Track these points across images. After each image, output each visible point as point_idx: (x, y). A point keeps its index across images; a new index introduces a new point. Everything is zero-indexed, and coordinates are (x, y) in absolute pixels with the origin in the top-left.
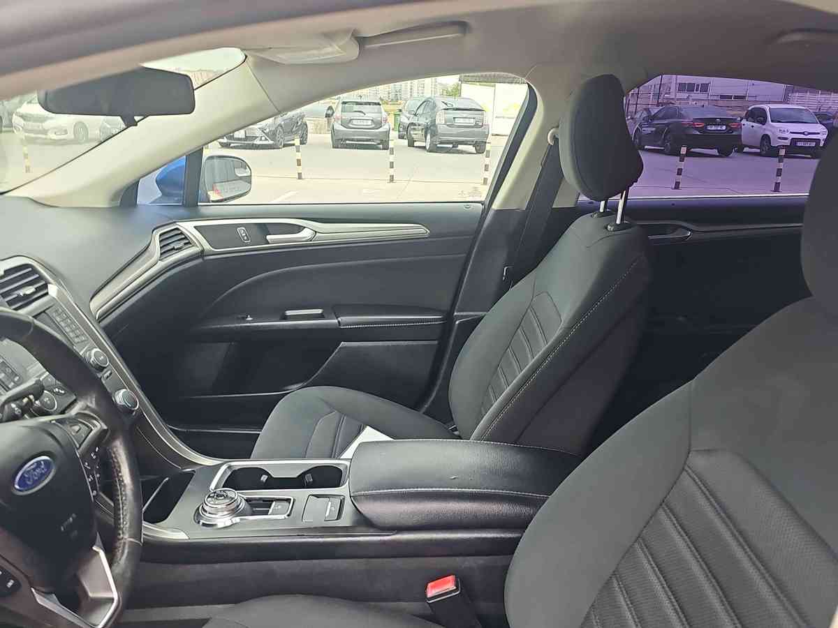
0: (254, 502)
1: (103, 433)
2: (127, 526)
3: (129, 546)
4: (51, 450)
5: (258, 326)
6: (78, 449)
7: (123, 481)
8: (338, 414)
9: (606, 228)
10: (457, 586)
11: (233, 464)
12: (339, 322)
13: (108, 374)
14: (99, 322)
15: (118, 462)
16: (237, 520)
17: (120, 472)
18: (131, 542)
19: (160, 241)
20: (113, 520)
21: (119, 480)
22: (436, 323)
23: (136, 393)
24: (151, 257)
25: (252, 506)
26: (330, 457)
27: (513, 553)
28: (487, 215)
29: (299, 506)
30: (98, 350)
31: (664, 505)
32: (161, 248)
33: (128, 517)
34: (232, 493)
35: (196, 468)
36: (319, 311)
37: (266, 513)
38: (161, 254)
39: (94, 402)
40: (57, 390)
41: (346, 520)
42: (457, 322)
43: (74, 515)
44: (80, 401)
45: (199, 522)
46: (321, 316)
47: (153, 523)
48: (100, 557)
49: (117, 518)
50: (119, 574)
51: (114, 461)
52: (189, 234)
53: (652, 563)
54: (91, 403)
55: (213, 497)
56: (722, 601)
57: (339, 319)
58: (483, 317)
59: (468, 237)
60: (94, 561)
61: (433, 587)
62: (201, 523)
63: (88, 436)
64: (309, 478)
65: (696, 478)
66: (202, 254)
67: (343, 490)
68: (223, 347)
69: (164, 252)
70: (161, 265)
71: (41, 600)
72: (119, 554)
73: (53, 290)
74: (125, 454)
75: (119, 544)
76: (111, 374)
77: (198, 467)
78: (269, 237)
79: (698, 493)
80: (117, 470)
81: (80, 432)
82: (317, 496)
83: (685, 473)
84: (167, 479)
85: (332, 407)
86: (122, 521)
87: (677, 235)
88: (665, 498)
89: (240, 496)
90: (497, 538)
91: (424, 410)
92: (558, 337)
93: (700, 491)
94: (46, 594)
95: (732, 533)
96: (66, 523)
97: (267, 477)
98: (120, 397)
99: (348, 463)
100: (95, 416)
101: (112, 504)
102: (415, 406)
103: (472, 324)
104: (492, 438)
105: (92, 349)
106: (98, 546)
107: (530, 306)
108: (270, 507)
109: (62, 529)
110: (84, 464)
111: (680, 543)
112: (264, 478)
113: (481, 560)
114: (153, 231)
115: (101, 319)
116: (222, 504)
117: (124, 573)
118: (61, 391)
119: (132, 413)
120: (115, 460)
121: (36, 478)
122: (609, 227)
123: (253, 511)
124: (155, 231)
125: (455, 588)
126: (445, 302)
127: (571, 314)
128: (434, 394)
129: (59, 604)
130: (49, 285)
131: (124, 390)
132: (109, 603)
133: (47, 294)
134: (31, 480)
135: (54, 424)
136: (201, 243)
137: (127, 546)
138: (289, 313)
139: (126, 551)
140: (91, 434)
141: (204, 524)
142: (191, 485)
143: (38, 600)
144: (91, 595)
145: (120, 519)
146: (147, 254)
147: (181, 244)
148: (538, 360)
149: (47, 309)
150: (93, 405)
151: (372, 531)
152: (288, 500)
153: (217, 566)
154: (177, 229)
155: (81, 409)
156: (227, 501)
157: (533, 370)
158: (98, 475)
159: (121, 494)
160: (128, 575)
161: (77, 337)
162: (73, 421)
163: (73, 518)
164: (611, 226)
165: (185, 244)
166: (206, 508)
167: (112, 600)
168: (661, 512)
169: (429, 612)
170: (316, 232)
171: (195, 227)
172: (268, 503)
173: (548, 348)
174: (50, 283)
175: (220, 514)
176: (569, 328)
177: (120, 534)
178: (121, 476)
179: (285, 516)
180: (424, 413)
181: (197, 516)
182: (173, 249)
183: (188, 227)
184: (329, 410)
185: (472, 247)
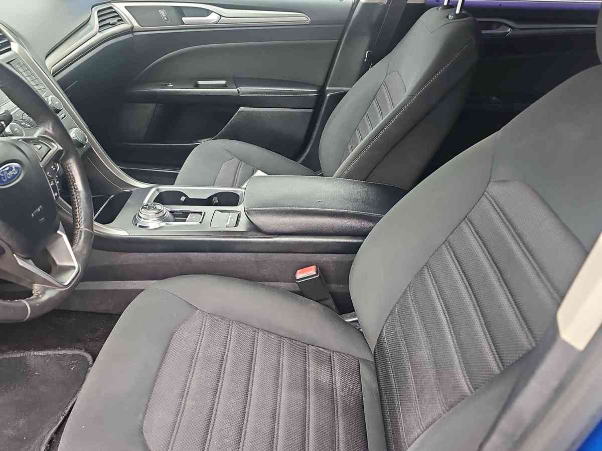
0: (175, 213)
1: (59, 153)
2: (83, 219)
3: (85, 233)
4: (19, 159)
5: (176, 91)
6: (41, 161)
7: (77, 189)
8: (238, 160)
9: (448, 17)
10: (317, 272)
11: (159, 187)
12: (238, 91)
13: (63, 115)
14: (54, 76)
15: (72, 175)
16: (163, 224)
17: (75, 182)
18: (86, 231)
19: (99, 17)
20: (72, 219)
21: (74, 188)
22: (312, 95)
23: (85, 132)
24: (92, 29)
25: (175, 216)
26: (232, 186)
27: (356, 253)
28: (355, 8)
29: (208, 218)
30: (54, 96)
31: (466, 219)
32: (99, 22)
33: (82, 214)
34: (159, 207)
35: (133, 190)
36: (223, 82)
37: (185, 221)
38: (100, 27)
39: (51, 129)
40: (24, 123)
41: (242, 227)
42: (328, 95)
43: (41, 206)
44: (40, 127)
45: (136, 225)
46: (224, 86)
47: (103, 224)
48: (63, 239)
49: (74, 215)
50: (78, 251)
51: (69, 174)
52: (122, 14)
53: (453, 257)
54: (49, 129)
55: (146, 208)
56: (499, 279)
57: (238, 88)
58: (348, 91)
59: (340, 26)
60: (60, 240)
61: (300, 273)
62: (138, 225)
63: (47, 154)
64: (215, 200)
65: (492, 200)
66: (131, 30)
67: (240, 208)
68: (152, 106)
69: (102, 26)
70: (99, 36)
71: (22, 263)
72: (77, 238)
73: (15, 46)
74: (78, 169)
75: (77, 232)
76: (65, 116)
77: (135, 189)
78: (184, 19)
79: (492, 210)
80: (72, 181)
81: (41, 149)
82: (222, 211)
83: (484, 197)
84: (113, 196)
85: (234, 155)
86: (78, 216)
87: (500, 31)
88: (468, 214)
89: (166, 209)
90: (347, 242)
91: (300, 161)
92: (402, 104)
93: (493, 209)
94: (25, 259)
95: (513, 236)
96: (36, 211)
97: (185, 198)
98: (73, 134)
99: (243, 191)
100: (52, 139)
101: (71, 208)
102: (295, 158)
103: (339, 97)
104: (349, 176)
105: (50, 95)
106: (61, 231)
107: (384, 83)
108: (187, 217)
109: (33, 215)
110: (46, 173)
111: (474, 243)
112: (183, 199)
113: (335, 257)
114: (92, 8)
115: (55, 74)
116: (152, 213)
117: (82, 251)
118: (27, 124)
119: (83, 147)
120: (71, 174)
121: (9, 178)
122: (450, 16)
123: (176, 220)
124: (94, 8)
125: (316, 273)
126: (320, 80)
127: (414, 85)
128: (308, 151)
129: (35, 266)
130: (11, 43)
131: (76, 129)
132: (72, 269)
133: (10, 49)
134: (6, 178)
135: (20, 141)
136: (131, 21)
137: (83, 234)
138: (200, 82)
139: (83, 237)
140: (50, 152)
141: (140, 226)
142: (130, 200)
143: (18, 261)
144: (58, 263)
145: (77, 215)
146: (88, 27)
147: (115, 20)
148: (386, 120)
149: (12, 61)
150: (50, 131)
151: (259, 235)
152: (200, 213)
153: (151, 255)
154: (111, 8)
155: (41, 133)
156: (156, 211)
157: (382, 128)
158: (58, 182)
159: (76, 197)
160: (85, 252)
161: (37, 85)
162: (36, 141)
163: (40, 209)
164: (452, 16)
165: (118, 21)
166: (141, 215)
167: (74, 267)
168: (463, 225)
169: (298, 289)
170: (221, 16)
171: (125, 7)
172: (185, 214)
173: (394, 111)
174: (12, 41)
175: (151, 220)
176: (411, 96)
177: (77, 225)
178: (76, 185)
179: (198, 223)
180: (301, 163)
181: (135, 221)
182: (109, 24)
183: (120, 7)
184: (230, 157)
185: (343, 35)
